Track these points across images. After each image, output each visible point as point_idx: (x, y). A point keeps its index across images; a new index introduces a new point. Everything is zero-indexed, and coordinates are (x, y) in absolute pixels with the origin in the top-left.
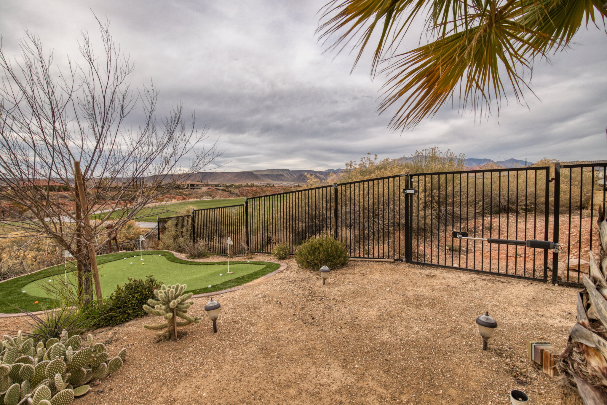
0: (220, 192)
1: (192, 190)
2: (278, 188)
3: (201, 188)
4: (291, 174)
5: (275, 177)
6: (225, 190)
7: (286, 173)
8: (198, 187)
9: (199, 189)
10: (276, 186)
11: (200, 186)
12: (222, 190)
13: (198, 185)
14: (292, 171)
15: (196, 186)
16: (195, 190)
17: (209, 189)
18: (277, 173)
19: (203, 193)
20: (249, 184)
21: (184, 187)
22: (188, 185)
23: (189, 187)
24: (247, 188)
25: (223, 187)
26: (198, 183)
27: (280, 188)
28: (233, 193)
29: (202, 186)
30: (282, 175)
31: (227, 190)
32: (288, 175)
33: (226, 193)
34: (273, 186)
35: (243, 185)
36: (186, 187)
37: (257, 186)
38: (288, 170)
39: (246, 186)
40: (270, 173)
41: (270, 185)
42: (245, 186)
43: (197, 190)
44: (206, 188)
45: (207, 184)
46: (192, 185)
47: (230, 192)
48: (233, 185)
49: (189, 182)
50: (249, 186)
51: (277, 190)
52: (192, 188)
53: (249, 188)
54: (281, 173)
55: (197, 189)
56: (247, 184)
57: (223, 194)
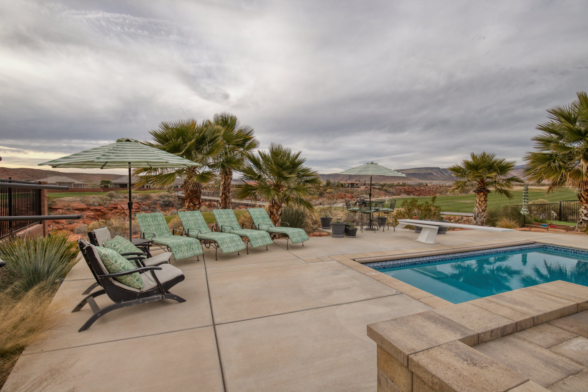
0: (377, 190)
1: (353, 188)
2: (432, 187)
3: (360, 187)
4: (442, 173)
5: (423, 176)
6: (381, 189)
7: (436, 172)
8: (357, 186)
9: (358, 187)
10: (429, 185)
11: (359, 185)
12: (379, 189)
13: (357, 184)
14: (443, 169)
15: (355, 185)
16: (355, 188)
17: (366, 188)
18: (425, 172)
19: (362, 191)
20: (401, 183)
21: (345, 185)
22: (349, 184)
23: (350, 186)
24: (399, 187)
25: (380, 186)
26: (357, 182)
27: (435, 187)
28: (389, 192)
29: (360, 185)
30: (431, 174)
31: (383, 189)
32: (438, 173)
33: (382, 192)
34: (427, 185)
35: (395, 184)
36: (347, 186)
37: (409, 185)
38: (439, 168)
39: (399, 186)
40: (417, 172)
41: (422, 184)
42: (397, 185)
43: (356, 189)
44: (364, 187)
45: (364, 183)
46: (352, 184)
47: (387, 191)
48: (386, 184)
49: (349, 182)
50: (401, 185)
51: (431, 190)
52: (352, 187)
53: (401, 188)
54: (430, 171)
55: (356, 187)
56: (399, 183)
57: (380, 192)
